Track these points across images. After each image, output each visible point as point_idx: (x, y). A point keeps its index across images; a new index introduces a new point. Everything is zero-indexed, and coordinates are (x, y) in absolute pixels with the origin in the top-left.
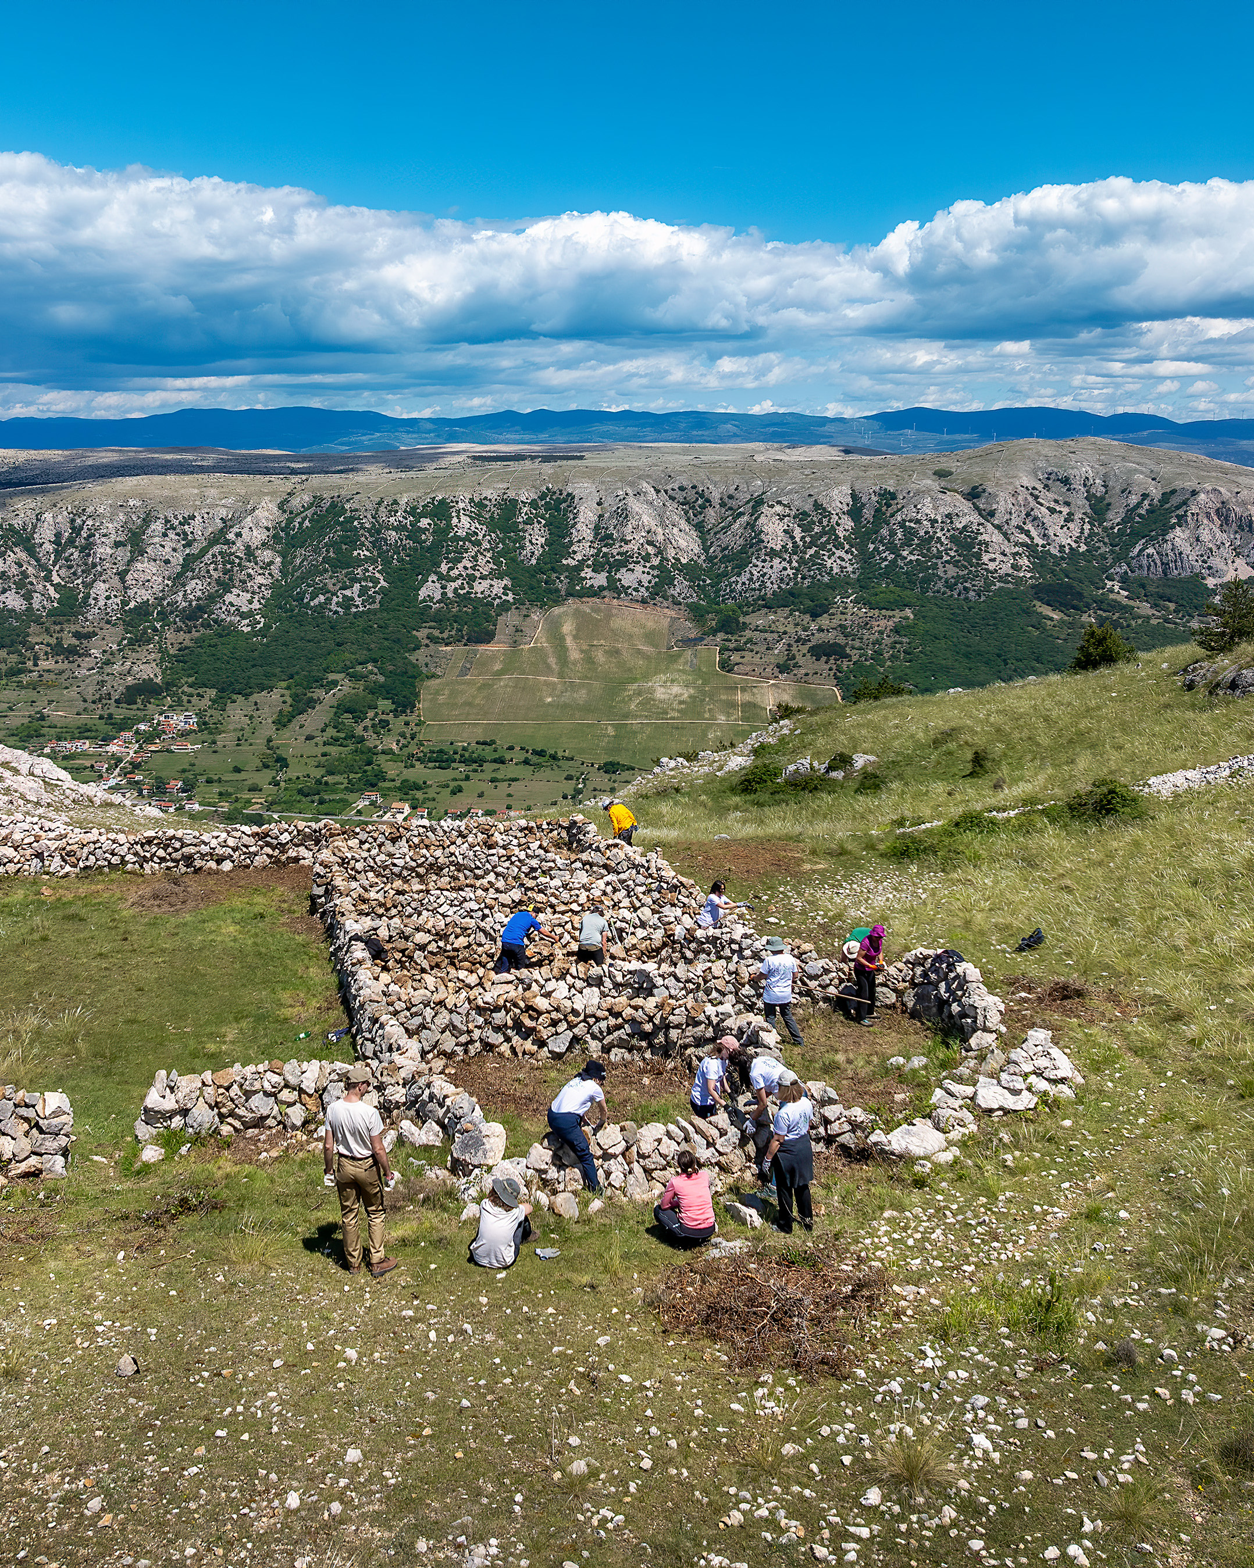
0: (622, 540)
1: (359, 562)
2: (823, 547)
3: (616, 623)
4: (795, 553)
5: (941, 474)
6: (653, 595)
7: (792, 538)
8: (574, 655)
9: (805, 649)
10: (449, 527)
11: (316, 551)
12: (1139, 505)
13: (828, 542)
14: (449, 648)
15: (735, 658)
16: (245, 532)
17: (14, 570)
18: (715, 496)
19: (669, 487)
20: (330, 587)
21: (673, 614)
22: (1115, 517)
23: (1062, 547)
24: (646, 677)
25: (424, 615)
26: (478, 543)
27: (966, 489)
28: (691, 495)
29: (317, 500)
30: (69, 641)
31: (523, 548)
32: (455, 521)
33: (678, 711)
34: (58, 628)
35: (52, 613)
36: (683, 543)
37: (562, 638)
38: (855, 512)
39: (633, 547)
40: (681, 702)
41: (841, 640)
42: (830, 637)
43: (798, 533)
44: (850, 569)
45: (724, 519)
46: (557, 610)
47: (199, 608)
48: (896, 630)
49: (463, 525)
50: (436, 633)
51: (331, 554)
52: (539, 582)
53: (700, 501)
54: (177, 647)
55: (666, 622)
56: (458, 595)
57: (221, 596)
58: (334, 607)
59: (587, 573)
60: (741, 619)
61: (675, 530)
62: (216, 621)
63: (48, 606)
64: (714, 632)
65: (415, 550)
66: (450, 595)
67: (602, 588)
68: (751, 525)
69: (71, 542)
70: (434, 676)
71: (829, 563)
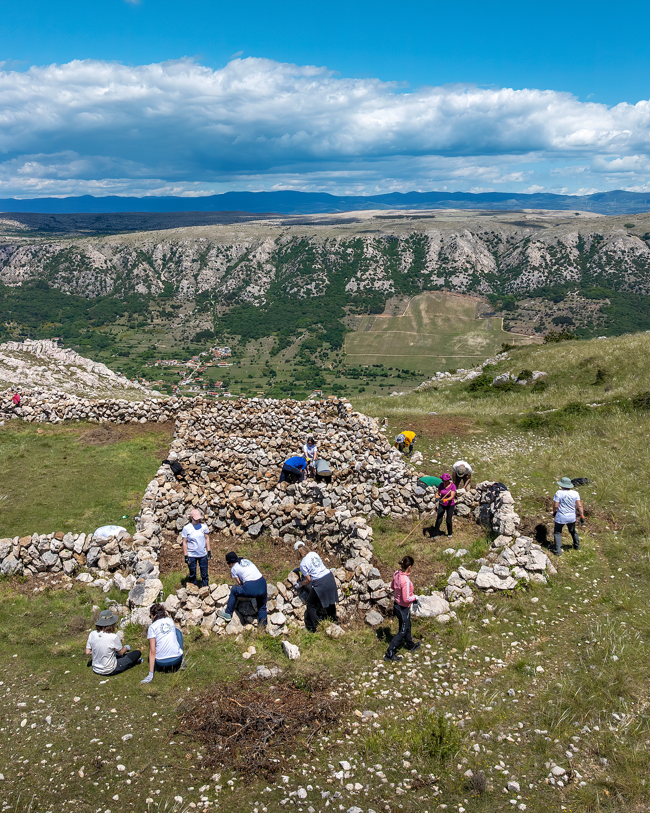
0: (453, 261)
1: (315, 271)
2: (562, 265)
3: (449, 304)
4: (546, 268)
5: (628, 226)
6: (469, 290)
7: (545, 260)
8: (426, 321)
9: (550, 320)
10: (362, 253)
11: (293, 265)
13: (564, 262)
14: (360, 316)
15: (512, 324)
16: (258, 255)
17: (143, 273)
18: (504, 237)
19: (479, 233)
20: (300, 284)
21: (479, 299)
24: (464, 333)
25: (348, 298)
26: (377, 262)
27: (642, 234)
28: (491, 237)
29: (295, 238)
30: (169, 309)
31: (400, 264)
32: (365, 250)
33: (481, 351)
34: (163, 303)
35: (160, 295)
36: (486, 262)
37: (420, 312)
38: (580, 246)
39: (459, 264)
40: (482, 347)
41: (570, 315)
42: (564, 313)
43: (548, 257)
44: (576, 277)
45: (508, 250)
46: (417, 297)
47: (233, 293)
48: (600, 311)
49: (370, 252)
50: (354, 308)
51: (301, 267)
52: (408, 282)
53: (496, 240)
54: (222, 313)
55: (475, 304)
56: (366, 289)
57: (245, 288)
58: (302, 294)
59: (434, 277)
60: (516, 303)
61: (482, 255)
62: (242, 301)
63: (159, 292)
64: (501, 310)
65: (344, 264)
66: (362, 288)
67: (441, 286)
68: (523, 253)
69: (171, 259)
70: (352, 331)
71: (565, 274)
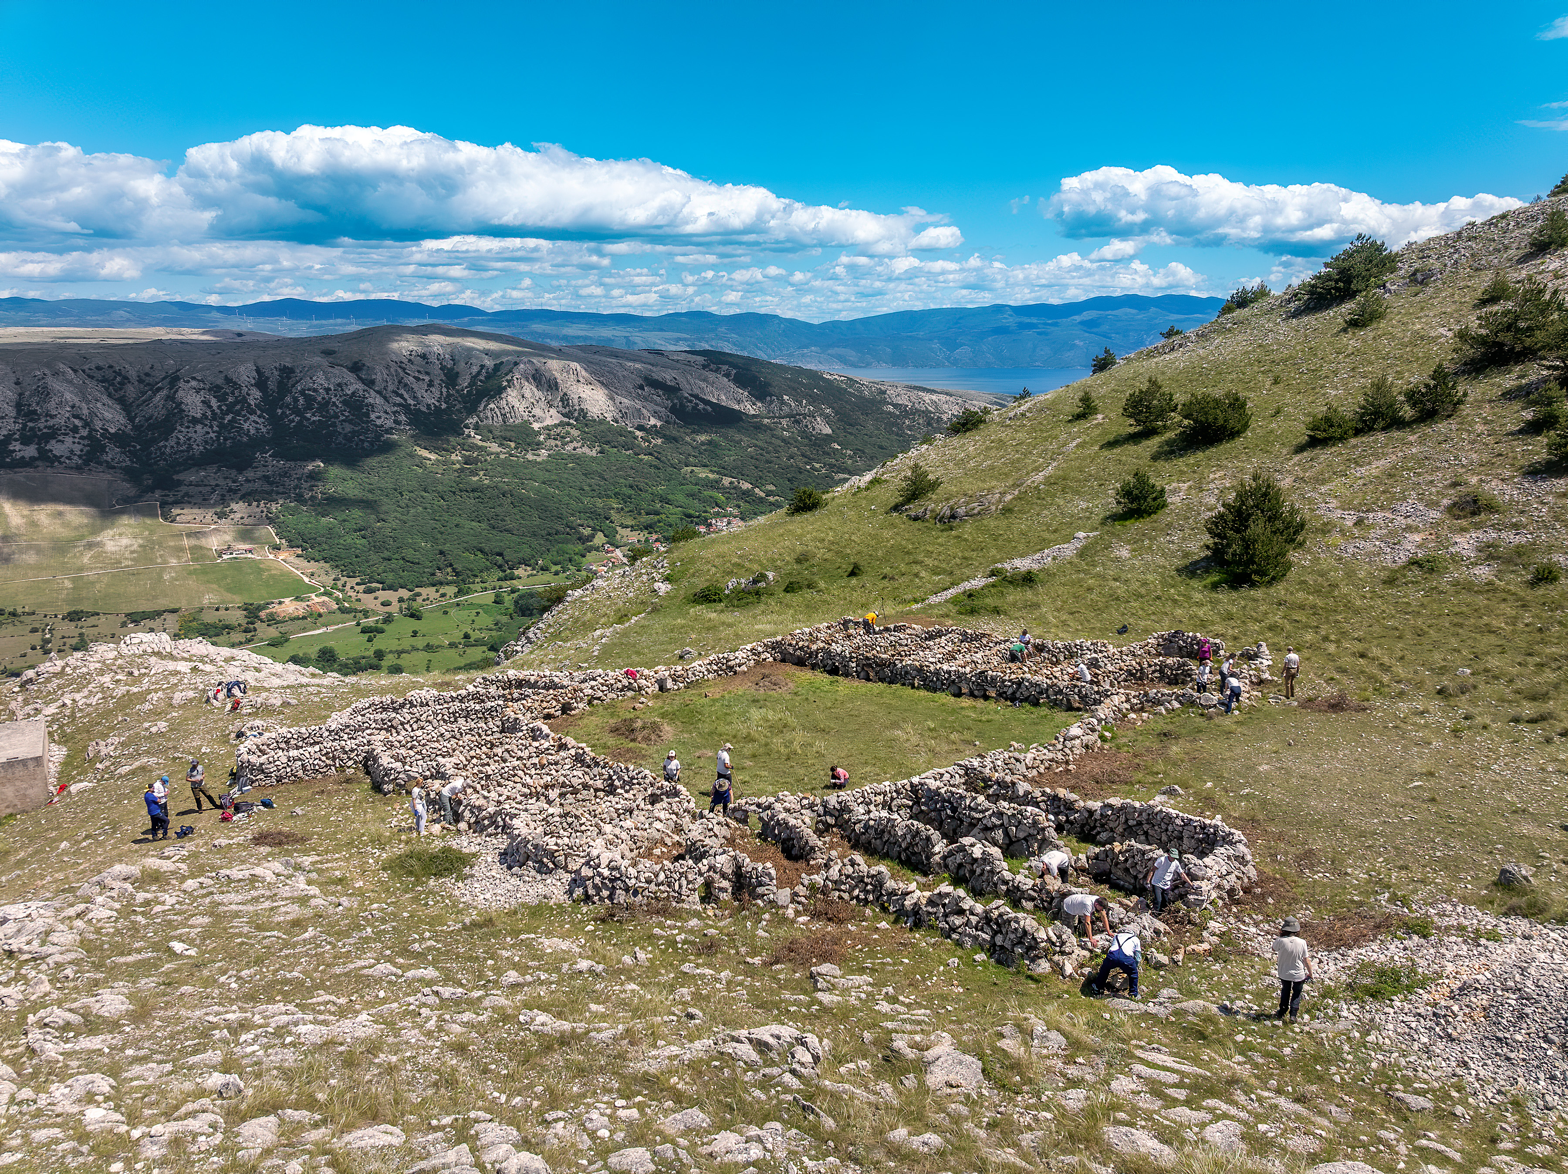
0: (47, 415)
2: (238, 413)
3: (54, 489)
4: (214, 419)
6: (87, 462)
7: (210, 407)
8: (16, 520)
9: (236, 497)
12: (479, 373)
13: (242, 409)
15: (177, 509)
18: (132, 374)
19: (86, 367)
21: (109, 477)
22: (464, 382)
23: (428, 406)
24: (96, 533)
28: (109, 374)
33: (131, 560)
36: (108, 415)
38: (261, 383)
39: (60, 421)
41: (269, 488)
42: (257, 486)
43: (214, 403)
44: (264, 430)
45: (145, 393)
48: (311, 476)
53: (118, 379)
55: (106, 485)
59: (16, 446)
60: (176, 477)
61: (99, 405)
64: (152, 489)
67: (33, 459)
68: (170, 398)
71: (246, 426)
